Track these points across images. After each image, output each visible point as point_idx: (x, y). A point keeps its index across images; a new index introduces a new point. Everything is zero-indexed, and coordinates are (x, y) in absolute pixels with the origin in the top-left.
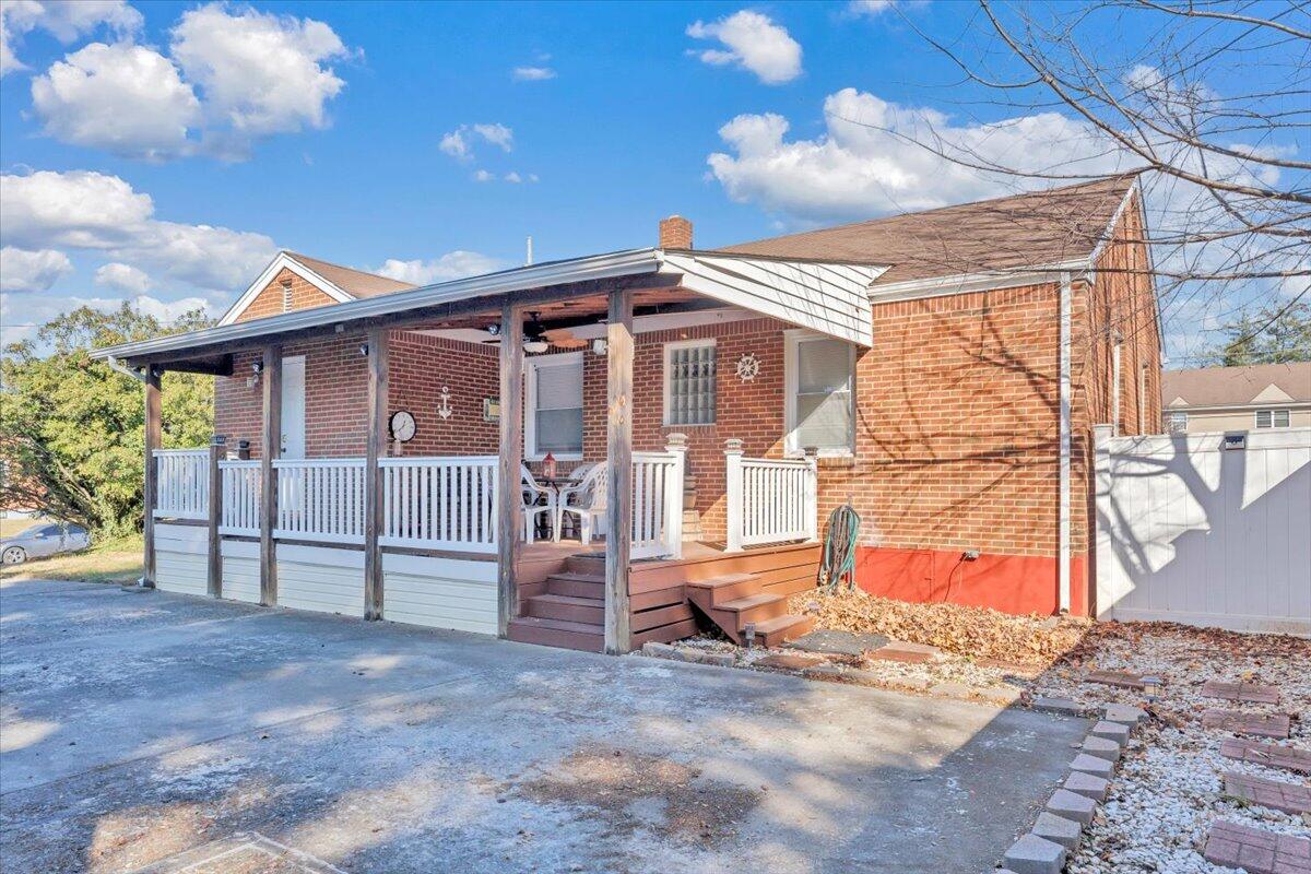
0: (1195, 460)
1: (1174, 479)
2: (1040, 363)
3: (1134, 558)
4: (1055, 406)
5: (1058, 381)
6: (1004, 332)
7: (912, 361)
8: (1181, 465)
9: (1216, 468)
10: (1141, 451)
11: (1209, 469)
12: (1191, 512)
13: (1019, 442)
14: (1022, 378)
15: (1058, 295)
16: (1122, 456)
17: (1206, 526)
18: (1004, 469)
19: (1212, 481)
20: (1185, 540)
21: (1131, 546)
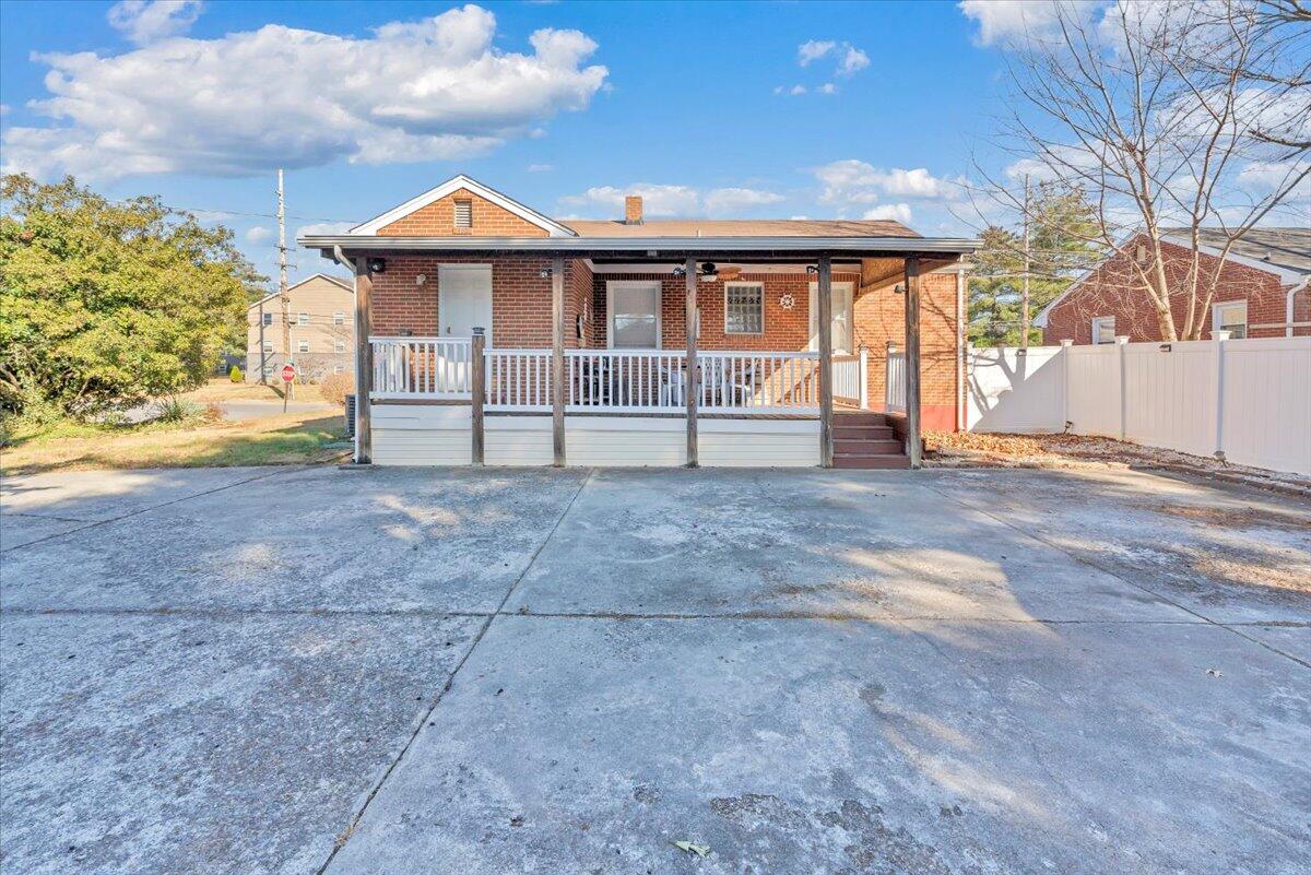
0: (1007, 359)
1: (998, 367)
2: (949, 312)
3: (983, 404)
4: (955, 332)
5: (957, 321)
6: (933, 294)
7: (885, 306)
8: (1001, 362)
9: (1015, 363)
10: (986, 354)
11: (1012, 362)
12: (1004, 383)
13: (941, 349)
14: (941, 318)
15: (957, 279)
16: (979, 357)
17: (1010, 388)
18: (932, 362)
19: (1013, 370)
20: (1003, 395)
21: (981, 397)
